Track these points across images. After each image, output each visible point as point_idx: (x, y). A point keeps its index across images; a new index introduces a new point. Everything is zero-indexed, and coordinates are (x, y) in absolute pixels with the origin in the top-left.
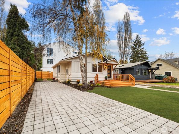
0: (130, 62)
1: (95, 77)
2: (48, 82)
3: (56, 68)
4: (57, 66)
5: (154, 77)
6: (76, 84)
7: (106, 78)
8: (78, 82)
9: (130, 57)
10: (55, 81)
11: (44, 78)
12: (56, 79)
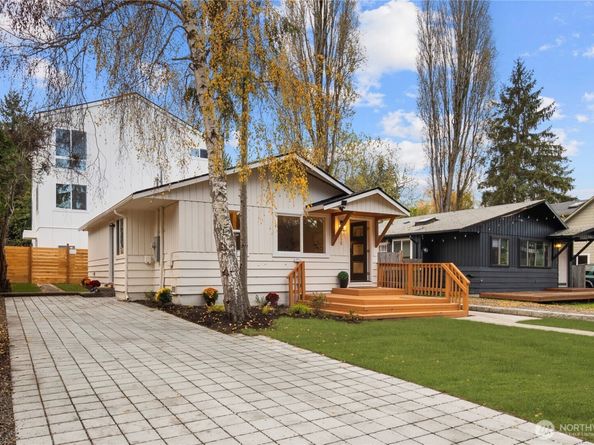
0: (484, 203)
1: (287, 273)
2: (67, 297)
3: (106, 232)
4: (110, 222)
5: (581, 278)
6: (199, 307)
7: (342, 280)
8: (209, 297)
9: (481, 174)
10: (99, 294)
11: (42, 280)
12: (102, 286)
